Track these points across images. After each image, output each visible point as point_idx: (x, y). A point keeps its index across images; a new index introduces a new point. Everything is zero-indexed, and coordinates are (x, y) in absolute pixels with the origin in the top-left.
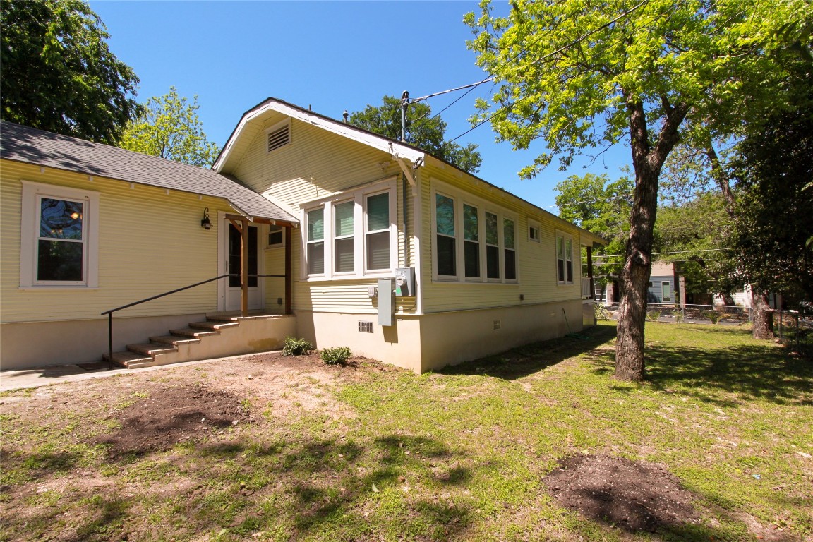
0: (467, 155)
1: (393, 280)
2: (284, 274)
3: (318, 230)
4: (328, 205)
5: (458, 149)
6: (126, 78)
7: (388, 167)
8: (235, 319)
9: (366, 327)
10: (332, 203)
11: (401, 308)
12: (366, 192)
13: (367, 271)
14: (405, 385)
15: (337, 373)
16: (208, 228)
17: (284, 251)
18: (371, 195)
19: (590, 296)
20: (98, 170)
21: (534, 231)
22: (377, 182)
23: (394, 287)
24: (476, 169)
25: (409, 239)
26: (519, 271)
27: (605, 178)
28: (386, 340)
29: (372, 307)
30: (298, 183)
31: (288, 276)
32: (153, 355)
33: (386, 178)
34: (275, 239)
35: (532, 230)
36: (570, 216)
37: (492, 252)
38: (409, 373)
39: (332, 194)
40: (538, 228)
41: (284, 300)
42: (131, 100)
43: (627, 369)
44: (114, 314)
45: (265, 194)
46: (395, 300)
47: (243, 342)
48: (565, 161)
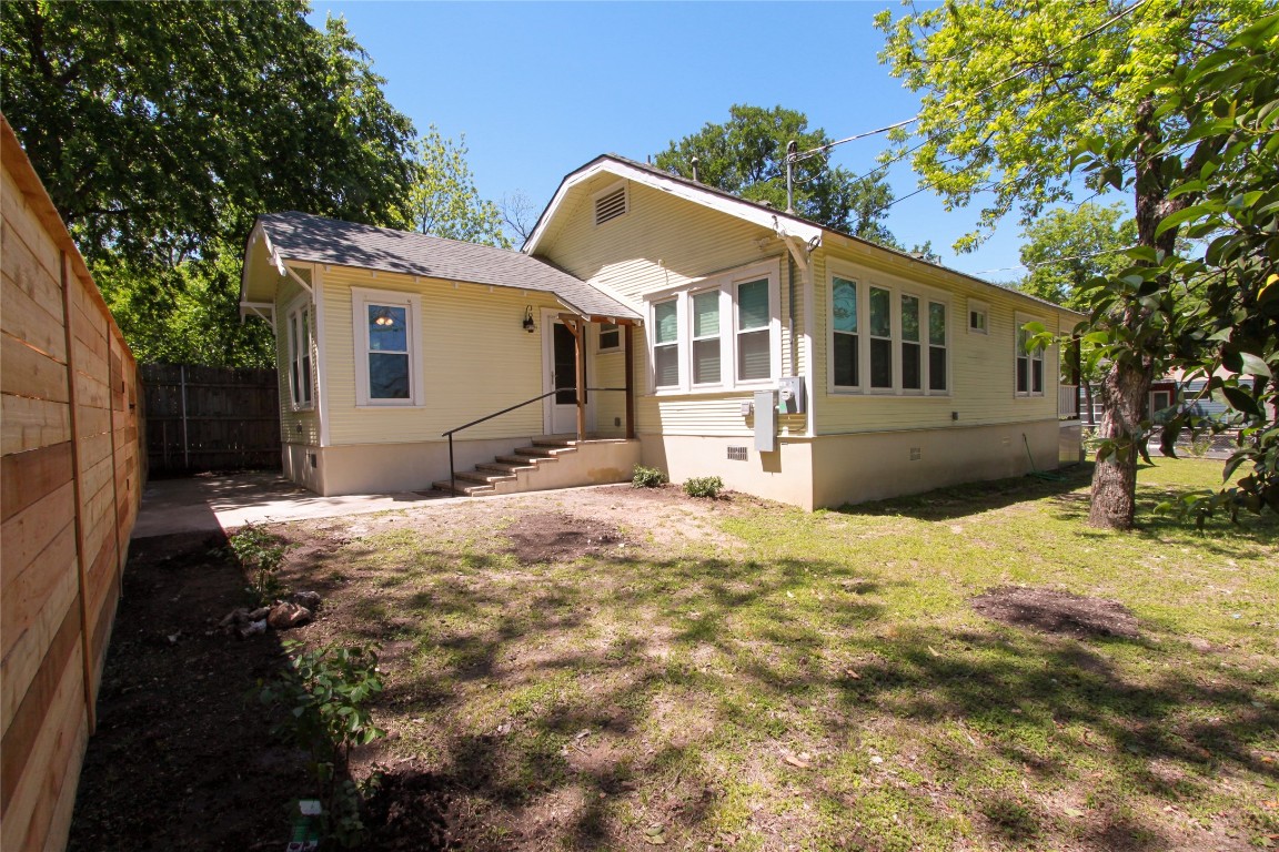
0: (868, 190)
1: (776, 394)
2: (624, 387)
3: (670, 328)
4: (683, 295)
5: (852, 180)
6: (405, 133)
7: (768, 245)
8: (573, 443)
9: (738, 454)
10: (689, 293)
11: (785, 428)
12: (737, 277)
13: (738, 382)
14: (795, 521)
15: (709, 506)
16: (531, 331)
17: (624, 357)
18: (742, 282)
19: (1075, 414)
20: (422, 269)
21: (978, 318)
22: (752, 265)
23: (777, 402)
24: (884, 212)
25: (796, 340)
26: (951, 379)
27: (1119, 209)
28: (765, 469)
29: (746, 428)
30: (639, 265)
31: (629, 390)
32: (493, 483)
33: (764, 259)
34: (608, 341)
35: (974, 316)
36: (1051, 280)
37: (911, 353)
38: (797, 511)
39: (689, 281)
40: (985, 312)
41: (624, 421)
42: (410, 162)
43: (1107, 512)
44: (455, 436)
45: (594, 282)
46: (777, 419)
47: (582, 471)
48: (1030, 211)
